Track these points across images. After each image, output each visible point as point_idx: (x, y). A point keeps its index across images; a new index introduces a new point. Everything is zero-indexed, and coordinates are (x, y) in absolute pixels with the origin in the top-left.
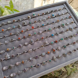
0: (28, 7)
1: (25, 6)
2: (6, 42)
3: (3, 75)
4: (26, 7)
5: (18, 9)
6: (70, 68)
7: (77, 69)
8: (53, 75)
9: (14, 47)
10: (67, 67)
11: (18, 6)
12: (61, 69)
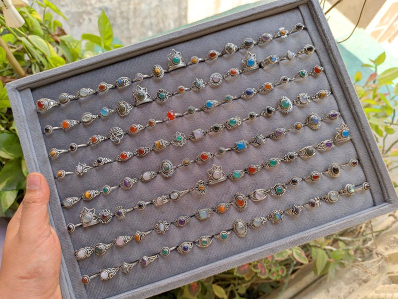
0: (165, 16)
1: (153, 13)
2: (79, 168)
3: (78, 271)
4: (156, 16)
5: (126, 26)
6: (325, 249)
7: (349, 254)
8: (263, 277)
9: (108, 188)
10: (313, 249)
11: (125, 14)
12: (292, 254)
